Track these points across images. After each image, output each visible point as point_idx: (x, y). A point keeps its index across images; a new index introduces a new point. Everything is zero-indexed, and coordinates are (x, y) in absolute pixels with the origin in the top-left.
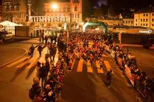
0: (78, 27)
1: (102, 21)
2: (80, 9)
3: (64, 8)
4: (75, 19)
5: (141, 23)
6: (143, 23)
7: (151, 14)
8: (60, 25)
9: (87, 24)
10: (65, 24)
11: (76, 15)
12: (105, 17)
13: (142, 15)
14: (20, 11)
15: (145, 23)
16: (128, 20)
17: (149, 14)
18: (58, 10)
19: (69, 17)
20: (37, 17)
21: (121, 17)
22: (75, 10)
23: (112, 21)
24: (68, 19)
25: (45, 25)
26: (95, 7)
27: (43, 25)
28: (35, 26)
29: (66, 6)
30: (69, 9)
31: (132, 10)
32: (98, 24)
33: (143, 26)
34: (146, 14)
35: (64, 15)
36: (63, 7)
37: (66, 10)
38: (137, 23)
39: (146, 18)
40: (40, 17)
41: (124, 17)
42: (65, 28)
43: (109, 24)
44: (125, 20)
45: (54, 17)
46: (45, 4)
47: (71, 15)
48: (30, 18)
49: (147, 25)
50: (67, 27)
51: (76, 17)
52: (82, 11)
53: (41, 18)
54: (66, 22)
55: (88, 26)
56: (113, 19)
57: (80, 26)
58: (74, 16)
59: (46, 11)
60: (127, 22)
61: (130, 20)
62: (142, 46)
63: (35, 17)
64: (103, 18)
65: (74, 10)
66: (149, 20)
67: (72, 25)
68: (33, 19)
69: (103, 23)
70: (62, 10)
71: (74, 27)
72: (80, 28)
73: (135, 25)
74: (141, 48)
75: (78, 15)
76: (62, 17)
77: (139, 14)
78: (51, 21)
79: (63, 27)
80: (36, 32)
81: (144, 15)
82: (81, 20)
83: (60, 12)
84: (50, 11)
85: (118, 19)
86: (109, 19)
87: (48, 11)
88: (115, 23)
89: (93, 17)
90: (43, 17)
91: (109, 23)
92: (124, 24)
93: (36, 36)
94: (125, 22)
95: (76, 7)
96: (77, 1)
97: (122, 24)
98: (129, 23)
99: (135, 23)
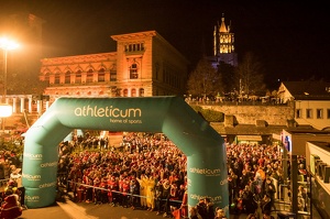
2: (145, 71)
11: (133, 91)
16: (314, 105)
21: (287, 96)
22: (132, 77)
23: (251, 109)
29: (108, 65)
30: (113, 73)
37: (107, 77)
41: (298, 95)
43: (241, 120)
58: (129, 94)
59: (42, 78)
60: (310, 113)
61: (323, 105)
65: (126, 74)
75: (141, 90)
83: (89, 83)
85: (272, 102)
86: (246, 102)
88: (263, 118)
92: (302, 121)
94: (304, 113)
95: (134, 66)
96: (139, 48)
97: (293, 121)
98: (319, 116)
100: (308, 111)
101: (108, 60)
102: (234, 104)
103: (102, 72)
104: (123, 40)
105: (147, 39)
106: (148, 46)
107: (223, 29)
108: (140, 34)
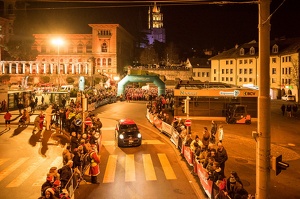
0: (108, 85)
1: (156, 72)
2: (112, 48)
3: (80, 46)
4: (102, 69)
5: (222, 76)
6: (225, 76)
7: (238, 60)
8: (70, 81)
9: (127, 78)
10: (82, 78)
11: (104, 60)
12: (161, 65)
13: (223, 62)
15: (229, 76)
16: (201, 70)
17: (234, 60)
18: (66, 50)
19: (90, 64)
20: (17, 63)
21: (190, 65)
22: (103, 51)
23: (172, 72)
24: (88, 69)
25: (36, 80)
26: (143, 46)
27: (30, 80)
28: (11, 82)
29: (85, 42)
30: (89, 47)
31: (207, 53)
32: (147, 79)
33: (225, 82)
34: (229, 61)
35: (80, 61)
36: (76, 43)
37: (84, 50)
38: (216, 75)
39: (229, 67)
40: (24, 63)
41: (194, 65)
42: (82, 87)
43: (168, 78)
44: (196, 70)
45: (57, 62)
46: (36, 36)
47: (93, 59)
49: (231, 79)
50: (85, 83)
51: (104, 64)
52: (118, 52)
53: (28, 65)
54: (83, 73)
55: (129, 83)
56: (175, 69)
57: (112, 83)
58: (101, 62)
59: (39, 49)
60: (199, 74)
61: (205, 70)
62: (224, 119)
63: (11, 63)
64: (158, 66)
65: (99, 49)
66: (234, 71)
67: (97, 81)
68: (7, 67)
69: (157, 77)
70: (76, 50)
71: (101, 83)
72: (113, 87)
73: (213, 81)
74: (223, 122)
75: (109, 60)
76: (76, 63)
77: (219, 59)
78: (49, 73)
79: (77, 85)
80: (12, 98)
81: (227, 63)
82: (115, 70)
83: (70, 53)
84: (48, 50)
85: (183, 68)
86: (169, 68)
87: (44, 51)
88: (178, 77)
89: (139, 65)
90: (31, 63)
91: (168, 75)
92: (195, 78)
93: (12, 105)
94: (197, 74)
95: (104, 44)
96: (107, 34)
97: (192, 78)
98: (203, 75)
99: (213, 75)
101: (85, 39)
104: (96, 28)
106: (114, 32)
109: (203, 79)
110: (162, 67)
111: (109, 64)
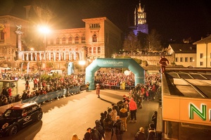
1: (138, 58)
2: (101, 39)
4: (93, 56)
5: (210, 60)
11: (95, 48)
12: (143, 51)
14: (5, 44)
16: (184, 56)
19: (83, 52)
21: (171, 51)
22: (94, 41)
23: (154, 58)
24: (82, 56)
25: (44, 66)
27: (40, 65)
29: (80, 35)
30: (83, 39)
35: (76, 50)
37: (80, 41)
38: (203, 60)
40: (36, 52)
41: (176, 51)
43: (150, 63)
44: (178, 56)
47: (86, 49)
48: (21, 54)
51: (94, 52)
52: (105, 42)
53: (38, 54)
58: (92, 51)
64: (140, 53)
65: (90, 40)
70: (73, 42)
75: (99, 48)
84: (54, 43)
86: (152, 54)
90: (40, 52)
91: (150, 61)
92: (177, 64)
94: (179, 59)
95: (95, 35)
96: (97, 26)
97: (174, 63)
98: (186, 60)
99: (199, 60)
100: (181, 59)
101: (80, 32)
102: (147, 56)
103: (77, 38)
104: (89, 22)
105: (101, 21)
106: (102, 25)
107: (140, 10)
108: (98, 19)
109: (186, 65)
110: (144, 53)
111: (99, 52)
